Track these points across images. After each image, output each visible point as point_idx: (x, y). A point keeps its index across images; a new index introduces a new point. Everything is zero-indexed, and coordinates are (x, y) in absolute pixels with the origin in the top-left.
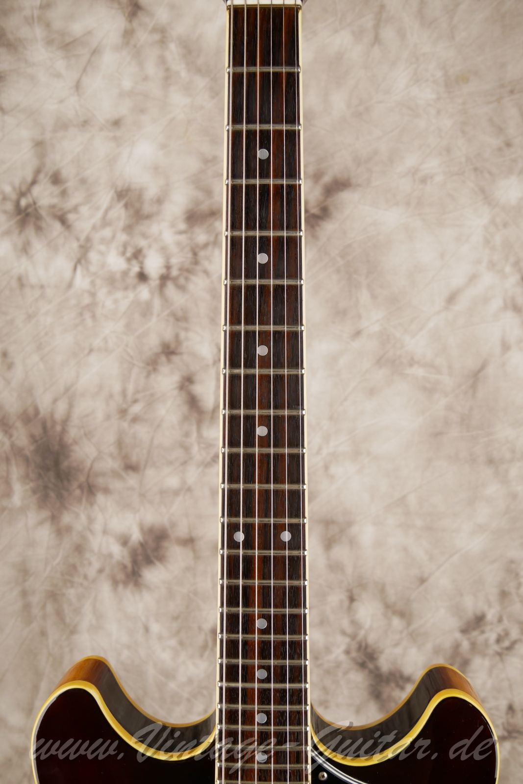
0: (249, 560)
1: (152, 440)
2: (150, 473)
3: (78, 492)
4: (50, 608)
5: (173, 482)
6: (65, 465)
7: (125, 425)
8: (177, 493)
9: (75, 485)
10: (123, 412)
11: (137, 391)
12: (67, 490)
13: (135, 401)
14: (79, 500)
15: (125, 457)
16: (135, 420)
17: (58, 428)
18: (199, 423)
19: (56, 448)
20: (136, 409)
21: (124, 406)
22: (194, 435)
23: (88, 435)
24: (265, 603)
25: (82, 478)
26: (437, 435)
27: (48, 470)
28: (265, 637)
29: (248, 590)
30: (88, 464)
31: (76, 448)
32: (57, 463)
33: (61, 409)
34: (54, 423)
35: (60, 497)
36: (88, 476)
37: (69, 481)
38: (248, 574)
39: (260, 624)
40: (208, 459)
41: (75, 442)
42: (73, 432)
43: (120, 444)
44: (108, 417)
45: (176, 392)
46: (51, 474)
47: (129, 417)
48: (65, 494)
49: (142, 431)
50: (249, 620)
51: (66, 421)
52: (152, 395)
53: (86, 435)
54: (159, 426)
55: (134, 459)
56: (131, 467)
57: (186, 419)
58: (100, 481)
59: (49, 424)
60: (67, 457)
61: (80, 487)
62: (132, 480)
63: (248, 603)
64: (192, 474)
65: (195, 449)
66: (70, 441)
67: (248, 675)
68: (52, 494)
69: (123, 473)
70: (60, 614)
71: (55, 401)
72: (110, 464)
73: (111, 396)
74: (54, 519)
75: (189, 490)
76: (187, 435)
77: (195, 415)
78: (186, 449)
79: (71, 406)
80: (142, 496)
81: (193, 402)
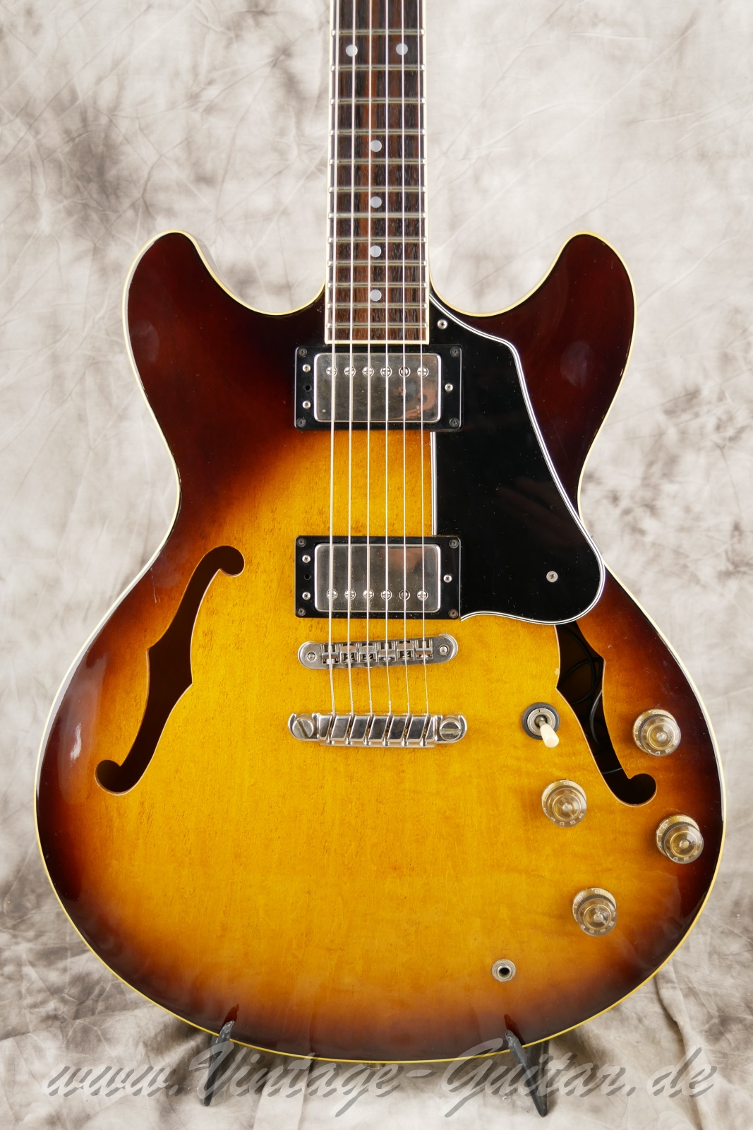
0: (362, 77)
1: (234, 139)
2: (230, 186)
3: (130, 214)
4: (90, 382)
5: (263, 201)
6: (112, 174)
7: (196, 116)
8: (267, 217)
9: (126, 203)
10: (194, 98)
11: (213, 68)
12: (116, 211)
13: (211, 83)
14: (132, 225)
15: (196, 164)
16: (210, 109)
17: (104, 120)
18: (299, 114)
19: (101, 149)
20: (212, 93)
21: (196, 89)
22: (293, 132)
23: (145, 130)
24: (379, 123)
25: (136, 193)
26: (630, 123)
27: (89, 181)
28: (379, 161)
29: (361, 109)
30: (145, 173)
31: (128, 149)
32: (101, 171)
33: (107, 92)
34: (98, 112)
35: (105, 220)
36: (145, 190)
37: (117, 197)
38: (361, 92)
39: (374, 146)
40: (312, 168)
41: (127, 141)
42: (124, 126)
43: (188, 143)
44: (172, 106)
45: (267, 70)
46: (94, 187)
47: (202, 106)
48: (113, 217)
49: (220, 126)
50: (362, 142)
51: (114, 110)
52: (234, 73)
53: (141, 129)
54: (243, 119)
55: (208, 168)
56: (204, 180)
57: (281, 109)
58: (162, 198)
59: (90, 114)
60: (116, 162)
61: (133, 206)
62: (206, 198)
63: (361, 123)
64: (290, 190)
65: (294, 153)
66: (120, 139)
67: (361, 204)
68: (94, 216)
69: (192, 187)
70: (103, 390)
71: (99, 80)
72: (174, 173)
73: (177, 74)
74: (96, 251)
75: (285, 213)
76: (282, 133)
77: (294, 103)
78: (281, 153)
79: (121, 87)
80: (220, 220)
81: (291, 84)
